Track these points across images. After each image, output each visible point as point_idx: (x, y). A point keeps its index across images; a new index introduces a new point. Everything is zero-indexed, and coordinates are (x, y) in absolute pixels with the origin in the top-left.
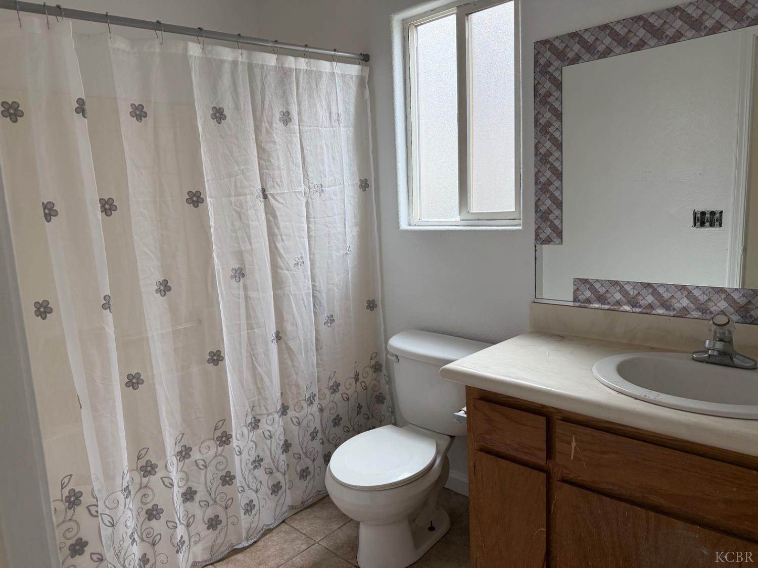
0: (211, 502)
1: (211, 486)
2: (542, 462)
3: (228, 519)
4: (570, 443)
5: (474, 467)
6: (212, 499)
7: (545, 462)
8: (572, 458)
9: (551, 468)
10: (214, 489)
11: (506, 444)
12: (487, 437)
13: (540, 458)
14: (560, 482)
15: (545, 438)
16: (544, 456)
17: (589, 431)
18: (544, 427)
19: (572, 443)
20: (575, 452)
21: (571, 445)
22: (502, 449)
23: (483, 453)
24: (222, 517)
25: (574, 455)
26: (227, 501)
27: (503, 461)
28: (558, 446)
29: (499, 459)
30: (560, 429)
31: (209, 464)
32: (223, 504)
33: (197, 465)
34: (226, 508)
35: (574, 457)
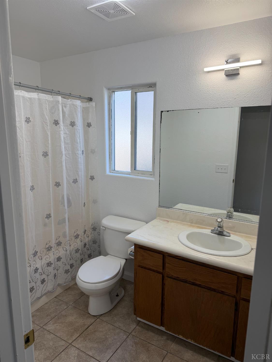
3: (48, 280)
5: (136, 273)
6: (43, 272)
7: (162, 271)
9: (164, 273)
10: (44, 268)
13: (160, 269)
14: (167, 277)
15: (162, 262)
16: (162, 269)
18: (162, 258)
23: (140, 268)
24: (46, 279)
26: (49, 273)
28: (167, 265)
30: (167, 260)
32: (47, 274)
33: (39, 258)
34: (48, 276)
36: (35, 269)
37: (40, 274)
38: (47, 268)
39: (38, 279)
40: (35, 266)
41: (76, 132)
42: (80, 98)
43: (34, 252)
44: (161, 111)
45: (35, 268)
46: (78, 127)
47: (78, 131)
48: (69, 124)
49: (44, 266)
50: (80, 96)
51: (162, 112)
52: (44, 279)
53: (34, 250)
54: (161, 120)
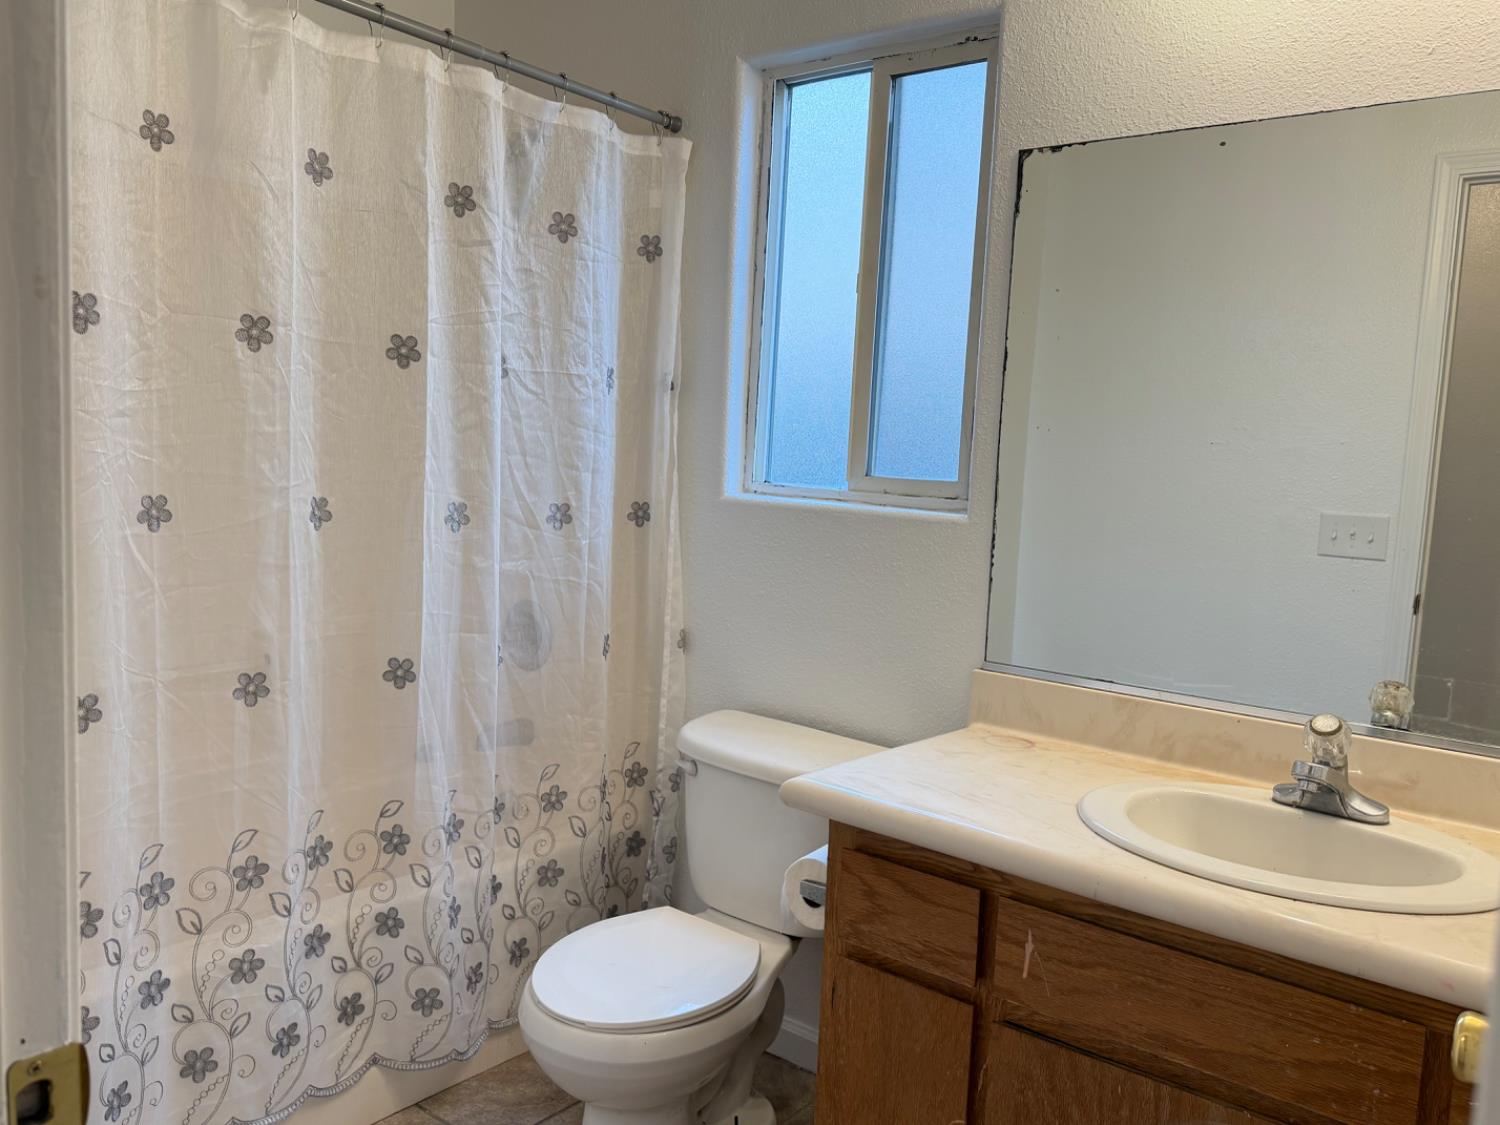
0: (351, 964)
1: (356, 931)
2: (968, 983)
3: (376, 1004)
4: (1022, 945)
5: (833, 990)
6: (354, 959)
7: (973, 982)
8: (1025, 975)
9: (984, 996)
10: (360, 936)
11: (901, 944)
12: (864, 928)
13: (964, 975)
14: (997, 1026)
15: (976, 932)
16: (972, 971)
17: (1059, 921)
18: (976, 910)
19: (1027, 945)
20: (1030, 962)
21: (1024, 948)
22: (892, 955)
23: (852, 962)
24: (366, 1000)
25: (1029, 969)
26: (382, 968)
27: (892, 978)
28: (1001, 950)
29: (883, 975)
30: (1006, 917)
31: (359, 882)
32: (373, 972)
33: (337, 881)
34: (377, 981)
35: (1029, 974)
36: (309, 935)
37: (337, 964)
38: (373, 940)
39: (324, 988)
40: (313, 919)
41: (578, 268)
42: (609, 104)
43: (313, 844)
44: (1020, 151)
45: (309, 929)
46: (587, 243)
47: (590, 264)
48: (547, 226)
49: (363, 930)
50: (613, 95)
51: (1024, 154)
52: (358, 996)
53: (315, 834)
54: (1018, 196)
